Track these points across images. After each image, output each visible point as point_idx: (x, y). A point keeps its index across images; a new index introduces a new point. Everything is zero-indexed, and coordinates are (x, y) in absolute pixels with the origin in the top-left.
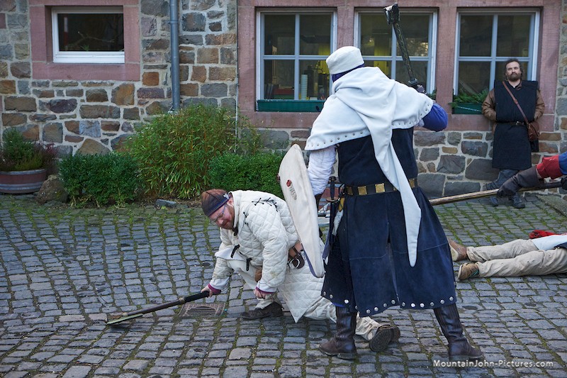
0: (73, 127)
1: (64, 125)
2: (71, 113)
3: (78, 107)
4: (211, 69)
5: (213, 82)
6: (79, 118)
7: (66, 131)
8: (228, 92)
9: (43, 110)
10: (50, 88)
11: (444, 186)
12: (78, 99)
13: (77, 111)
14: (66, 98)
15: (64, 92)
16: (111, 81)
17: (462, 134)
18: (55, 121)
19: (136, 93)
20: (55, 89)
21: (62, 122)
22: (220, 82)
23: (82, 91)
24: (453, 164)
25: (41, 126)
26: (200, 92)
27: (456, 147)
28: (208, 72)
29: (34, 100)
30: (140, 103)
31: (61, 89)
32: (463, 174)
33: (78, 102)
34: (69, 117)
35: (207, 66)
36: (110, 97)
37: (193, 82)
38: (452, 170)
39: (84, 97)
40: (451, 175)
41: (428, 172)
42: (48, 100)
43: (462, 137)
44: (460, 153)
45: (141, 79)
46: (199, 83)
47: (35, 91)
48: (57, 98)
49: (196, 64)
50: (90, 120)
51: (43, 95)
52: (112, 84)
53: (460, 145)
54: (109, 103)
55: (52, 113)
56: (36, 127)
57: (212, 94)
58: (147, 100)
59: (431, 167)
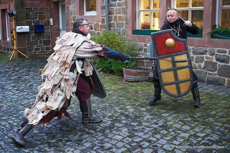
4: (119, 16)
5: (119, 22)
8: (124, 26)
11: (207, 78)
16: (93, 22)
17: (216, 50)
19: (99, 26)
22: (121, 22)
24: (211, 66)
26: (116, 26)
27: (212, 57)
28: (118, 18)
30: (100, 31)
32: (216, 72)
35: (118, 15)
36: (93, 28)
37: (114, 22)
38: (210, 69)
40: (210, 72)
41: (198, 69)
43: (216, 51)
44: (214, 61)
45: (100, 21)
49: (115, 15)
52: (94, 23)
53: (214, 56)
54: (93, 30)
57: (119, 27)
58: (102, 29)
59: (200, 67)
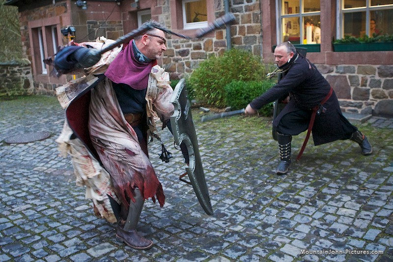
0: (188, 64)
1: (185, 63)
2: (187, 57)
3: (190, 53)
4: (248, 27)
5: (249, 35)
6: (190, 60)
7: (186, 67)
8: (257, 41)
9: (177, 55)
10: (179, 44)
12: (190, 49)
13: (189, 56)
14: (185, 49)
15: (184, 45)
16: (203, 38)
18: (181, 61)
19: (213, 44)
20: (181, 44)
21: (184, 61)
22: (252, 35)
23: (191, 44)
25: (177, 64)
26: (243, 42)
28: (246, 29)
29: (173, 50)
30: (215, 50)
31: (183, 44)
33: (190, 50)
34: (187, 59)
35: (246, 25)
36: (203, 47)
37: (239, 36)
39: (192, 48)
41: (389, 99)
42: (178, 50)
45: (215, 36)
46: (242, 36)
47: (174, 46)
48: (182, 49)
49: (240, 25)
50: (195, 60)
51: (177, 47)
52: (203, 40)
54: (202, 51)
55: (180, 57)
56: (175, 64)
57: (249, 43)
58: (218, 48)
